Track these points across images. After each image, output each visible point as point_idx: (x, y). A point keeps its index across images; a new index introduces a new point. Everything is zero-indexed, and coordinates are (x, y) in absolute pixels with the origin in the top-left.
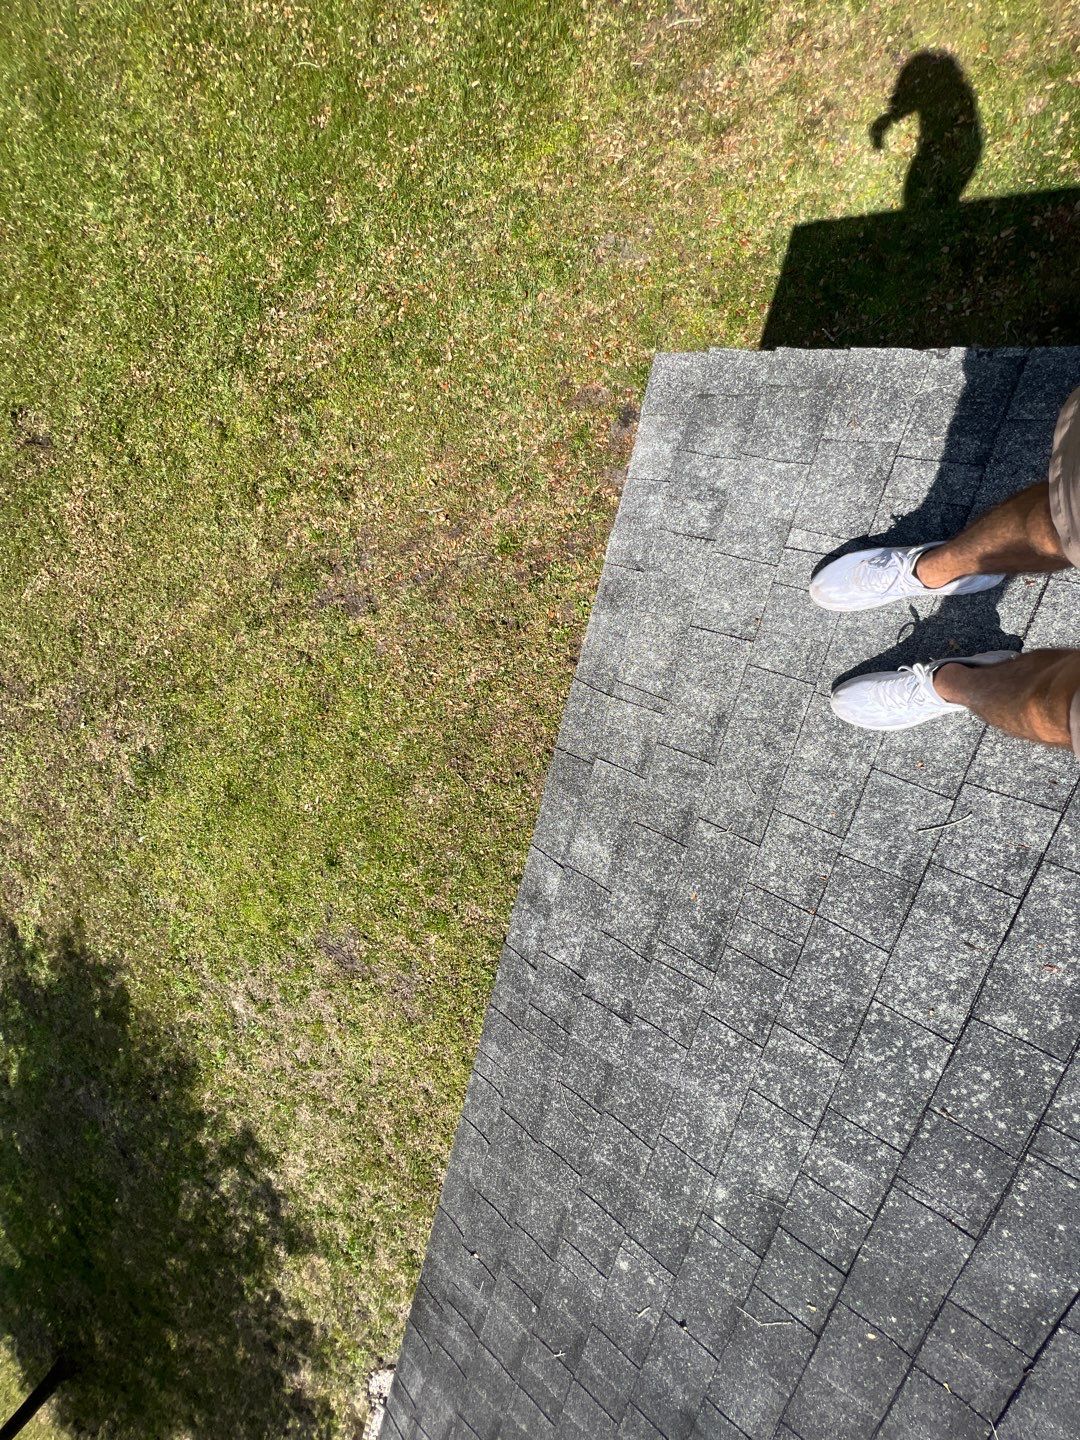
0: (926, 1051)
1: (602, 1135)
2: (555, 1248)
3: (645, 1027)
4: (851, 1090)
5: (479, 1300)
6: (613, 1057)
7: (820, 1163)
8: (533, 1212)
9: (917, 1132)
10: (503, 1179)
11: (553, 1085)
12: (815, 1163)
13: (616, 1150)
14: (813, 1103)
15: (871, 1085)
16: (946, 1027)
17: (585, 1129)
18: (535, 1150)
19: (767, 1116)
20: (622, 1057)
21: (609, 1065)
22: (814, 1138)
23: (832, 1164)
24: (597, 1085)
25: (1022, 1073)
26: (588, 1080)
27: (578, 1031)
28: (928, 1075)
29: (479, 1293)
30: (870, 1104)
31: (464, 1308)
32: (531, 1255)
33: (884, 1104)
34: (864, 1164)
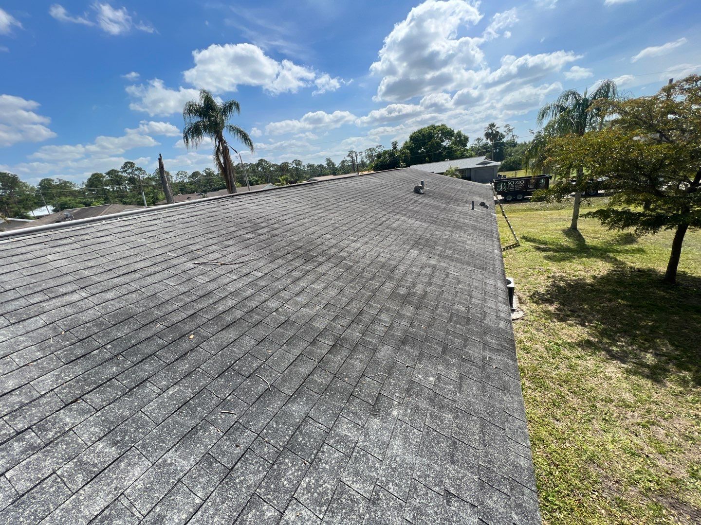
0: (305, 492)
1: (450, 427)
2: (461, 377)
3: (437, 489)
4: (339, 467)
5: (488, 354)
6: (451, 467)
7: (356, 433)
8: (474, 388)
9: (317, 453)
10: (492, 398)
11: (481, 447)
12: (358, 432)
13: (442, 421)
14: (356, 458)
15: (330, 473)
16: (294, 506)
17: (458, 428)
18: (481, 413)
19: (375, 449)
20: (447, 469)
21: (452, 463)
22: (357, 443)
23: (351, 433)
24: (457, 451)
25: (272, 486)
26: (462, 452)
27: (474, 482)
28: (307, 480)
29: (488, 356)
30: (333, 462)
31: (492, 350)
32: (470, 373)
33: (327, 463)
34: (339, 435)
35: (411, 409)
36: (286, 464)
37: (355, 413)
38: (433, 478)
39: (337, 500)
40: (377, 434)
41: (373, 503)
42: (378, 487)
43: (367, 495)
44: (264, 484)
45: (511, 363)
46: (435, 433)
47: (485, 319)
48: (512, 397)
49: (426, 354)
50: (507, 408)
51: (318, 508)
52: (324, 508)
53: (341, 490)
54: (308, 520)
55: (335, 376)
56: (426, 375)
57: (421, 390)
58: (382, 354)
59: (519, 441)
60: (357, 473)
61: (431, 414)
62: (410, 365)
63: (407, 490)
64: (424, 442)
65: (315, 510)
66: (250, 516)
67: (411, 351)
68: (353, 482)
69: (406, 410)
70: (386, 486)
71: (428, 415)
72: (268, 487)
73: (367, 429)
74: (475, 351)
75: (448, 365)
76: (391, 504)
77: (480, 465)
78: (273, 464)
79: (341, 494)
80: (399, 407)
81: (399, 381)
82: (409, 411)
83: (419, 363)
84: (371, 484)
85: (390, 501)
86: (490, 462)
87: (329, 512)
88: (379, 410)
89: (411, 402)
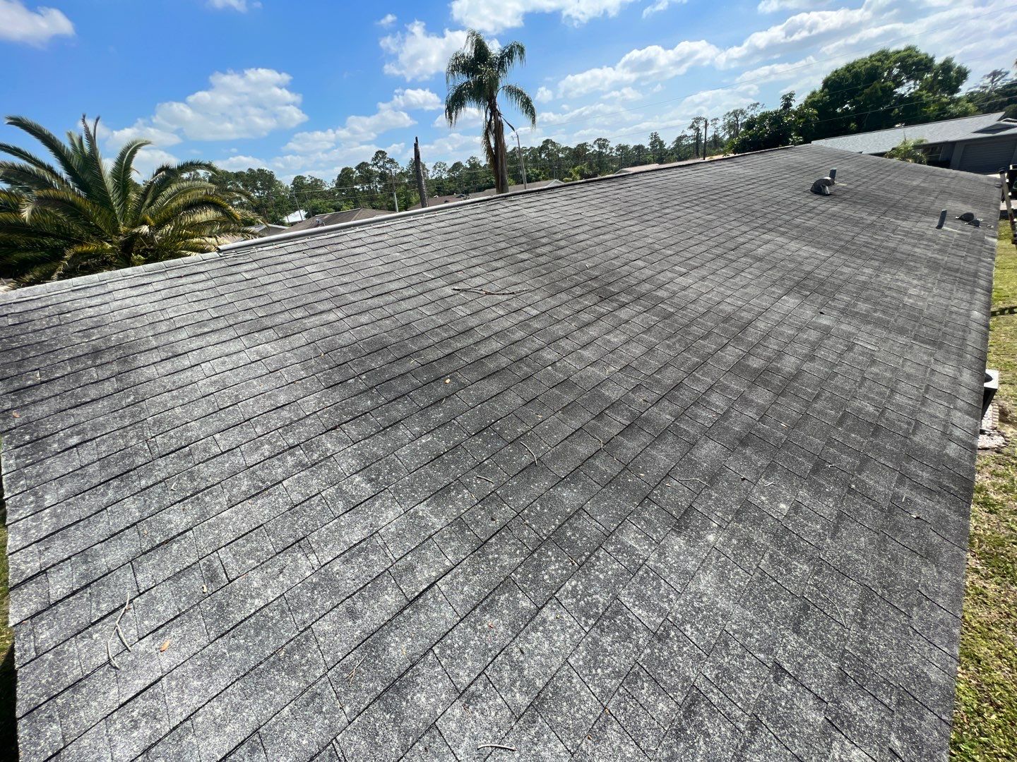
0: (570, 595)
1: (802, 582)
2: (840, 516)
3: (762, 656)
4: (618, 582)
5: (905, 492)
6: (792, 637)
7: (646, 547)
8: (863, 539)
9: (590, 556)
10: (897, 562)
11: (854, 627)
12: (649, 547)
13: (789, 571)
14: (642, 578)
15: (605, 584)
16: (554, 606)
17: (818, 588)
18: (867, 580)
19: (672, 576)
20: (783, 636)
21: (794, 632)
22: (646, 560)
23: (640, 546)
24: (807, 619)
25: (530, 576)
26: (816, 624)
27: (830, 668)
28: (574, 583)
29: (905, 495)
30: (610, 573)
31: (917, 487)
32: (861, 515)
33: (602, 571)
34: (622, 544)
35: (739, 540)
36: (549, 556)
37: (648, 522)
38: (757, 640)
39: (610, 618)
40: (678, 558)
41: (659, 640)
42: (668, 623)
43: (652, 627)
44: (520, 570)
45: (954, 517)
46: (774, 583)
47: (914, 433)
48: (940, 573)
49: (780, 468)
50: (924, 586)
51: (583, 619)
52: (591, 622)
53: (615, 609)
54: (570, 627)
55: (626, 467)
56: (774, 498)
57: (762, 518)
58: (704, 452)
59: (937, 641)
60: (640, 597)
61: (771, 556)
62: (749, 478)
63: (713, 642)
64: (751, 590)
65: (580, 619)
66: (502, 598)
67: (754, 457)
68: (634, 605)
69: (730, 539)
70: (681, 625)
71: (767, 556)
72: (524, 575)
73: (664, 547)
74: (880, 483)
75: (818, 492)
76: (685, 649)
77: (845, 651)
78: (533, 552)
79: (616, 613)
80: (718, 532)
81: (725, 496)
82: (734, 541)
83: (765, 478)
84: (659, 616)
85: (684, 646)
86: (867, 652)
87: (598, 628)
88: (687, 528)
89: (740, 530)
